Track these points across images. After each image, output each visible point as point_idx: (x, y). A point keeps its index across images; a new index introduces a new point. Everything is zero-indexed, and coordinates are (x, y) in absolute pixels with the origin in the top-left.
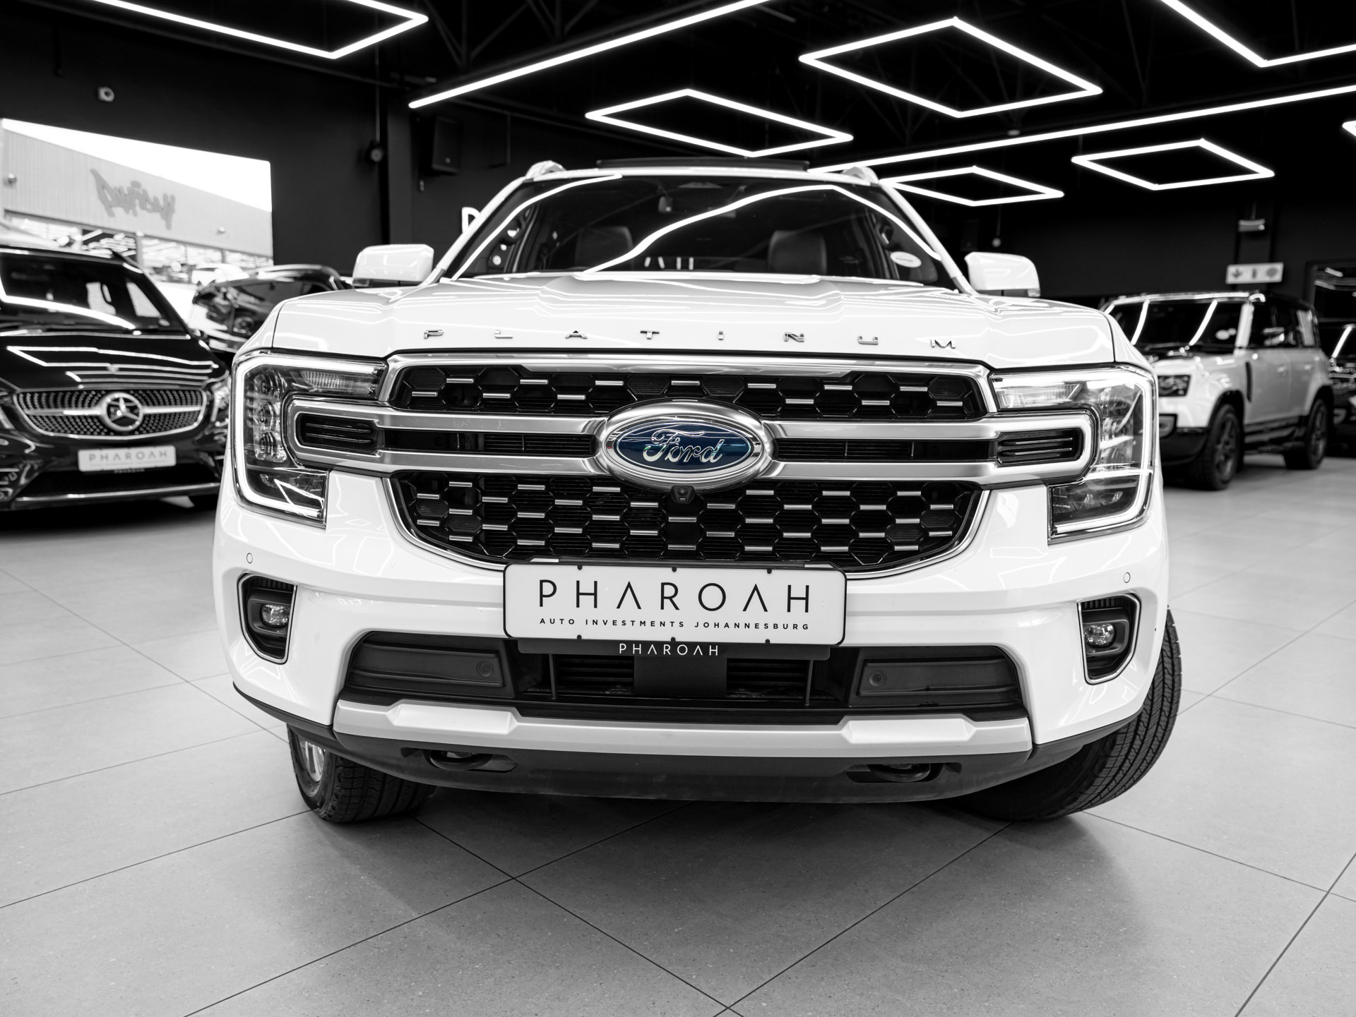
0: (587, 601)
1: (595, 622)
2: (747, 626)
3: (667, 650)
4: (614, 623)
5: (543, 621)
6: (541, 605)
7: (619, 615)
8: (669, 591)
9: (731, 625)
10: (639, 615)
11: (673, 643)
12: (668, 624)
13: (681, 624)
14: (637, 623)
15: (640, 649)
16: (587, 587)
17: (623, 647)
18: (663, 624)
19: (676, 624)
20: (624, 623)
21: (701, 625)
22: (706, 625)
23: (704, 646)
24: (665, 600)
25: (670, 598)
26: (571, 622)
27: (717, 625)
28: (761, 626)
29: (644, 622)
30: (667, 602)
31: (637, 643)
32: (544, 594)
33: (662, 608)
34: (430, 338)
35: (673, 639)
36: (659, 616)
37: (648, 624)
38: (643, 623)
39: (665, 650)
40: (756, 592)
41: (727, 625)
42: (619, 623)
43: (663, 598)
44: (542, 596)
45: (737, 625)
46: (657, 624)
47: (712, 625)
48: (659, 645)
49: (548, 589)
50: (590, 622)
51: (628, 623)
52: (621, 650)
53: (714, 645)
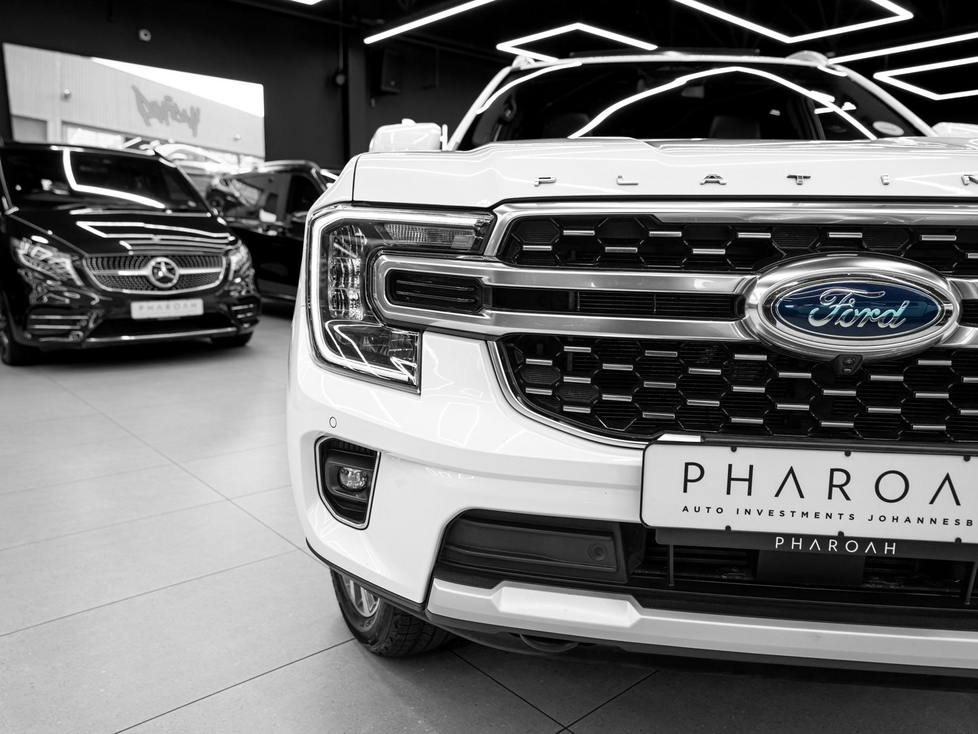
0: (739, 488)
1: (748, 512)
2: (933, 521)
3: (834, 546)
4: (771, 513)
5: (686, 509)
6: (685, 491)
7: (777, 505)
8: (839, 478)
9: (914, 520)
10: (800, 505)
11: (841, 538)
12: (835, 516)
13: (852, 517)
14: (798, 514)
15: (800, 544)
16: (740, 471)
17: (780, 541)
18: (829, 516)
19: (846, 517)
20: (782, 514)
21: (876, 518)
22: (882, 519)
23: (879, 542)
24: (834, 489)
25: (841, 487)
26: (720, 510)
27: (895, 519)
28: (951, 522)
29: (807, 513)
30: (836, 491)
31: (797, 537)
32: (689, 478)
33: (830, 497)
34: (542, 185)
35: (841, 534)
36: (826, 506)
37: (811, 515)
38: (805, 514)
39: (830, 546)
40: (947, 483)
41: (908, 520)
42: (777, 513)
43: (832, 486)
44: (686, 480)
45: (920, 520)
46: (822, 515)
47: (889, 519)
48: (824, 540)
49: (694, 472)
50: (742, 511)
51: (788, 514)
52: (777, 544)
53: (890, 542)
